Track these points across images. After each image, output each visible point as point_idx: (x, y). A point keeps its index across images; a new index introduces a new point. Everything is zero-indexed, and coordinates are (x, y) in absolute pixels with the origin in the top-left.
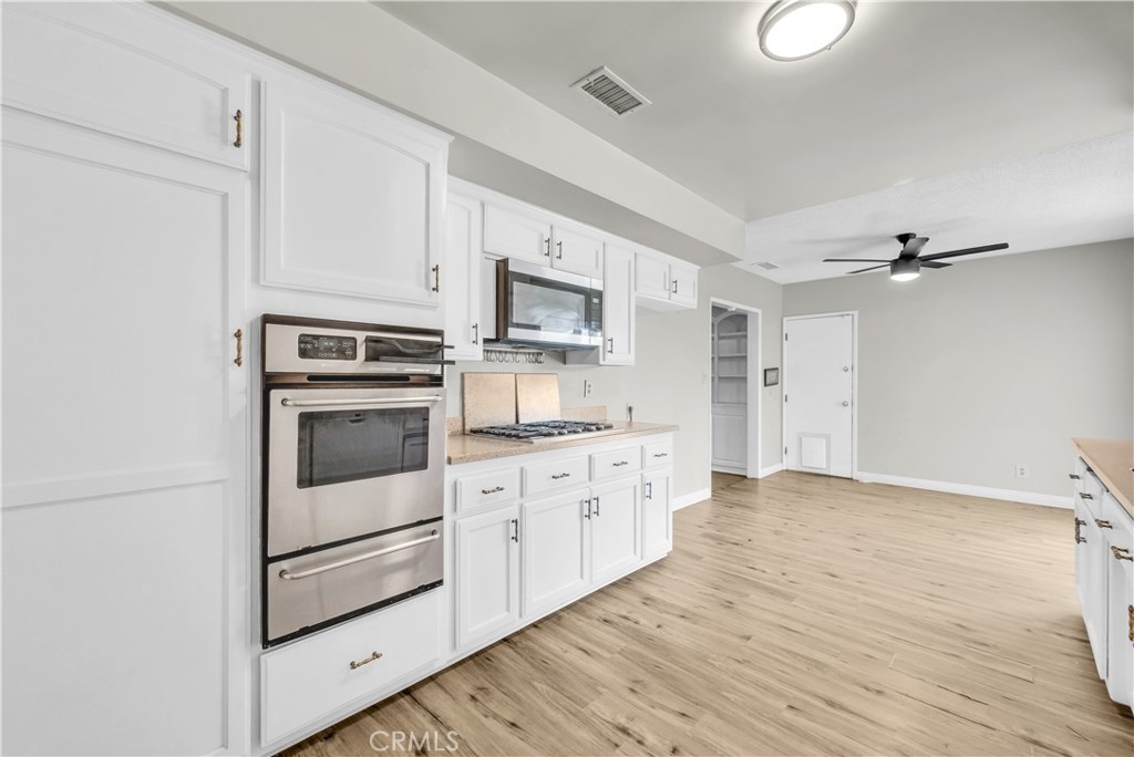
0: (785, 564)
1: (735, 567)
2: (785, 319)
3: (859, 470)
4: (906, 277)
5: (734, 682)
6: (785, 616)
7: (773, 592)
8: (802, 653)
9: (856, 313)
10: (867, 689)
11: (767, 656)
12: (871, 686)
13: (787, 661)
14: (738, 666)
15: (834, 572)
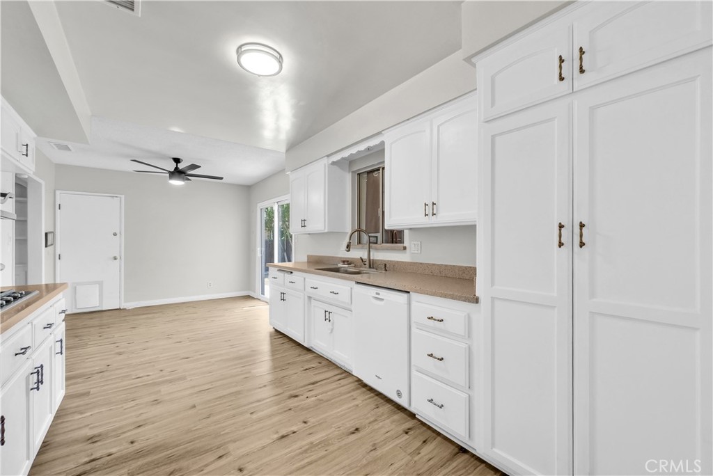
0: (154, 366)
1: (125, 383)
2: (58, 192)
3: (125, 302)
4: (177, 183)
5: (219, 425)
6: (194, 387)
7: (170, 381)
8: (225, 394)
9: (123, 197)
10: (260, 388)
11: (214, 406)
12: (260, 386)
13: (224, 401)
14: (209, 419)
15: (187, 356)
